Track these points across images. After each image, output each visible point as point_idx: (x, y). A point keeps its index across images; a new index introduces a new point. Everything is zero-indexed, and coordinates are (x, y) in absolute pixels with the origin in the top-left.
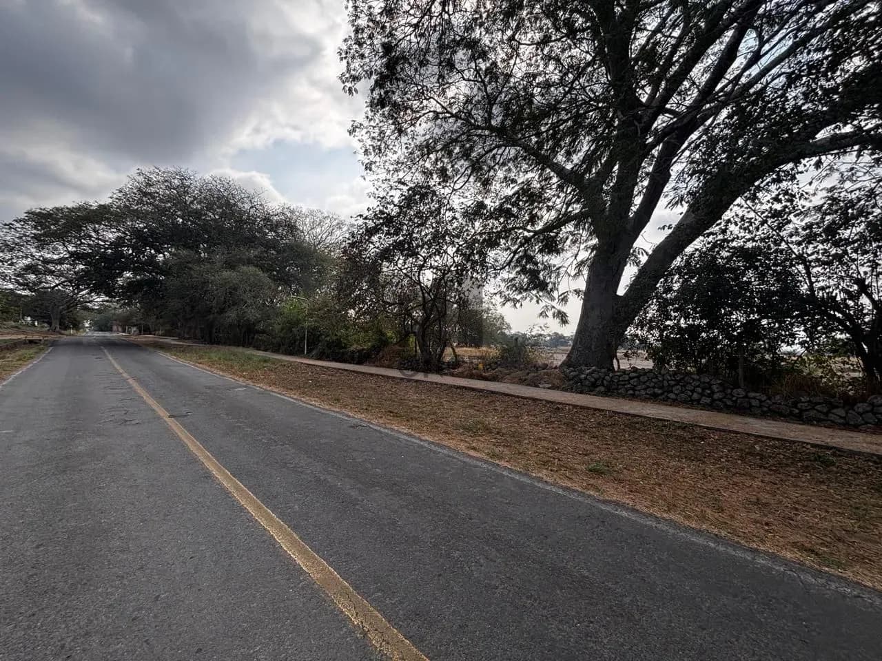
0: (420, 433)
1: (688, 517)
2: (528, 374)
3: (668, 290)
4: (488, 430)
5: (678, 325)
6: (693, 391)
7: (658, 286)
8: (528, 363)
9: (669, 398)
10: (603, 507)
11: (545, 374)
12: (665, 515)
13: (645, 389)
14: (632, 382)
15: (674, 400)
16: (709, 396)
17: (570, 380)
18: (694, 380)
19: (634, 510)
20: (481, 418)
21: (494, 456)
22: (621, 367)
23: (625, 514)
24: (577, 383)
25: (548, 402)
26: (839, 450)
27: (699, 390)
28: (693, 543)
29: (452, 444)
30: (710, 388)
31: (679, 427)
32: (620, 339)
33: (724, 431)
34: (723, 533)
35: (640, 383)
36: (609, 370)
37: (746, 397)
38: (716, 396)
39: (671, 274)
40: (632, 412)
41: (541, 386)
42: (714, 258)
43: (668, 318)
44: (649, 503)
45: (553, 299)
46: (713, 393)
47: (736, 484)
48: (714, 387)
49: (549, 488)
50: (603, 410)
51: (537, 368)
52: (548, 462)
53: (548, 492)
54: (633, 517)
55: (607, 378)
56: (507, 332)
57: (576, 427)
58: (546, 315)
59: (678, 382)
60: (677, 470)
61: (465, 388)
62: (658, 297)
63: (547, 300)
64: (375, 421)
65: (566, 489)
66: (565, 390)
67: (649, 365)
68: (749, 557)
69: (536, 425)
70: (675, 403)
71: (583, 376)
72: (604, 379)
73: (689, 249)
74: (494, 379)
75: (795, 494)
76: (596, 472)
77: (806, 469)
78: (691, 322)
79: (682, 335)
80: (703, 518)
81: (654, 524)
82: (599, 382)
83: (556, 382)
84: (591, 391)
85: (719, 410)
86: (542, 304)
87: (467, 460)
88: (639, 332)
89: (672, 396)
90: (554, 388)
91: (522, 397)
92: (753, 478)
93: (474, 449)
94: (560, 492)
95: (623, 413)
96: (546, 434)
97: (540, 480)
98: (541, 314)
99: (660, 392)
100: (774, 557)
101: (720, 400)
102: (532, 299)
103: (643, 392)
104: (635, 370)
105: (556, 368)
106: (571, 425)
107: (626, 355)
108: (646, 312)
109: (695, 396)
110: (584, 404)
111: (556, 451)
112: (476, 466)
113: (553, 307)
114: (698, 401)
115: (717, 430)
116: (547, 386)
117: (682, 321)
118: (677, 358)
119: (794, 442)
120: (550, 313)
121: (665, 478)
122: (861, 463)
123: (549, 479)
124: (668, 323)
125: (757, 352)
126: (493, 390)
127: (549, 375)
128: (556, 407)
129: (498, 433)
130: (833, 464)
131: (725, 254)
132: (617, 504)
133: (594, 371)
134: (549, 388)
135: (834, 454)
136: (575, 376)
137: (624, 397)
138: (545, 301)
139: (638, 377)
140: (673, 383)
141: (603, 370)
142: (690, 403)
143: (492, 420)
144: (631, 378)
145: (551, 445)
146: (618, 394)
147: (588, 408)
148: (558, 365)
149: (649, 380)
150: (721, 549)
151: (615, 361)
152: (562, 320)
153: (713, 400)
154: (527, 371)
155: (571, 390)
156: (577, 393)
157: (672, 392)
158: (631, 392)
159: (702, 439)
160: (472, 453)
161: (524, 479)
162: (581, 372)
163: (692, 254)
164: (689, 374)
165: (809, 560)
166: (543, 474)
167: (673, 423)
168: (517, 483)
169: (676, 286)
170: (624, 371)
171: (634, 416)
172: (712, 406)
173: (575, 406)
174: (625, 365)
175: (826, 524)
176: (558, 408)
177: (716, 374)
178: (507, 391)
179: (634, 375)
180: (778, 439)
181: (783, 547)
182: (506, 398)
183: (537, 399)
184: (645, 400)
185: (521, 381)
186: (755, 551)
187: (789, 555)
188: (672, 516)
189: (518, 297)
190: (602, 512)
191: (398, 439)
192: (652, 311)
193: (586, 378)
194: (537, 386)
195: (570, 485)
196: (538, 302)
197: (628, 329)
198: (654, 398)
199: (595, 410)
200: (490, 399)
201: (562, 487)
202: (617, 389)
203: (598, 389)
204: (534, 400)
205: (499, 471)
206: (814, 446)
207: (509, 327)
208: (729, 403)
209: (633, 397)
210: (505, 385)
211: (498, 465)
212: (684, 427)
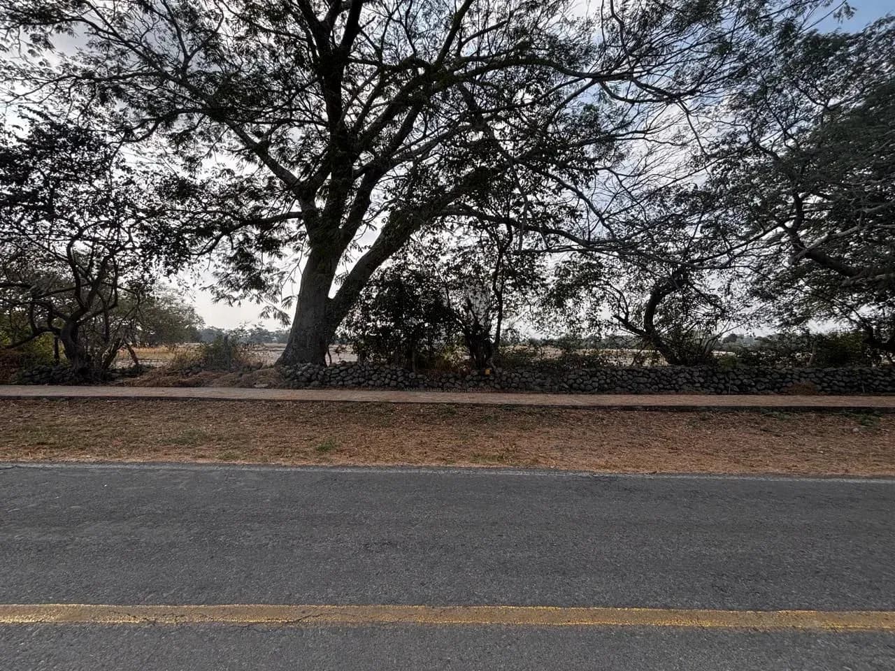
0: (120, 457)
1: (387, 461)
2: (241, 375)
3: (369, 297)
4: (207, 438)
5: (375, 326)
6: (385, 377)
7: (361, 293)
8: (240, 363)
9: (369, 384)
10: (333, 471)
11: (260, 374)
12: (374, 464)
13: (351, 379)
14: (341, 374)
15: (373, 386)
16: (396, 380)
17: (286, 378)
18: (386, 369)
19: (354, 467)
20: (192, 427)
21: (227, 458)
22: (333, 361)
23: (349, 471)
24: (293, 379)
25: (267, 401)
26: (458, 404)
27: (389, 376)
28: (390, 474)
29: (172, 459)
30: (396, 374)
31: (377, 406)
32: (331, 337)
33: (404, 403)
34: (405, 463)
35: (348, 375)
36: (322, 365)
37: (416, 378)
38: (399, 380)
39: (370, 285)
40: (344, 399)
41: (256, 386)
42: (399, 276)
43: (369, 320)
44: (363, 459)
45: (276, 301)
46: (398, 377)
47: (411, 436)
48: (398, 373)
49: (289, 470)
50: (320, 401)
51: (250, 368)
52: (281, 451)
53: (289, 473)
54: (355, 471)
55: (321, 373)
56: (198, 327)
57: (297, 420)
58: (268, 316)
59: (375, 371)
60: (377, 436)
61: (161, 399)
62: (362, 302)
63: (270, 302)
64: (25, 458)
65: (304, 466)
66: (281, 387)
67: (354, 358)
68: (417, 471)
69: (259, 425)
70: (375, 387)
71: (299, 373)
72: (318, 373)
73: (384, 266)
74: (197, 384)
75: (438, 434)
76: (323, 450)
77: (444, 419)
78: (384, 324)
79: (378, 334)
80: (395, 459)
81: (368, 471)
82: (314, 377)
83: (273, 381)
84: (306, 386)
85: (402, 389)
86: (263, 305)
87: (197, 468)
88: (347, 331)
89: (371, 382)
90: (270, 386)
91: (239, 400)
92: (419, 430)
93: (202, 457)
94: (299, 469)
95: (336, 401)
96: (271, 431)
97: (279, 466)
98: (262, 314)
99: (363, 380)
100: (428, 467)
101: (402, 382)
102: (251, 299)
103: (350, 382)
104: (344, 363)
105: (271, 366)
106: (292, 419)
107: (337, 351)
108: (353, 314)
109: (387, 381)
110: (304, 398)
111: (285, 442)
112: (211, 471)
113: (275, 308)
114: (388, 384)
115: (400, 403)
116: (263, 385)
117: (378, 323)
118: (375, 352)
119: (438, 404)
120: (271, 314)
121: (371, 442)
122: (465, 410)
123: (286, 464)
124: (369, 324)
125: (422, 345)
126: (199, 396)
127: (265, 374)
128: (275, 405)
129: (220, 439)
130: (455, 413)
131: (405, 274)
132: (343, 466)
133: (309, 367)
134: (265, 388)
135: (456, 407)
136: (291, 374)
137: (335, 388)
138: (266, 302)
139: (346, 370)
140: (372, 372)
141: (317, 366)
142: (384, 387)
143: (206, 428)
144: (341, 371)
145: (278, 439)
146: (331, 385)
147: (307, 401)
148: (273, 364)
149: (355, 371)
150: (404, 472)
151: (327, 356)
152: (283, 320)
153: (398, 383)
154: (239, 373)
155: (288, 387)
156: (294, 389)
157: (371, 379)
158: (341, 383)
159: (392, 411)
160: (200, 461)
161: (264, 469)
162: (297, 369)
163: (386, 271)
164: (383, 364)
165: (442, 464)
166: (281, 461)
167: (373, 403)
168: (259, 474)
169: (374, 295)
170: (335, 366)
171: (346, 402)
172: (397, 388)
173: (295, 401)
174: (336, 359)
175: (451, 445)
176: (279, 405)
177: (399, 363)
178: (219, 396)
179: (342, 368)
180: (432, 404)
181: (432, 461)
182: (220, 404)
183: (256, 400)
184: (352, 388)
185: (233, 384)
186: (419, 468)
187: (434, 464)
188: (378, 463)
189: (235, 294)
190: (333, 475)
191: (86, 470)
192: (358, 314)
193: (302, 375)
194: (251, 387)
195: (305, 463)
196: (258, 302)
197: (338, 328)
198: (359, 386)
199: (313, 401)
200: (199, 407)
201: (300, 466)
202: (330, 381)
203: (313, 383)
204: (253, 401)
205: (238, 469)
206: (448, 404)
207: (201, 321)
208: (407, 383)
209: (343, 387)
210: (215, 390)
211: (235, 464)
212: (380, 405)
